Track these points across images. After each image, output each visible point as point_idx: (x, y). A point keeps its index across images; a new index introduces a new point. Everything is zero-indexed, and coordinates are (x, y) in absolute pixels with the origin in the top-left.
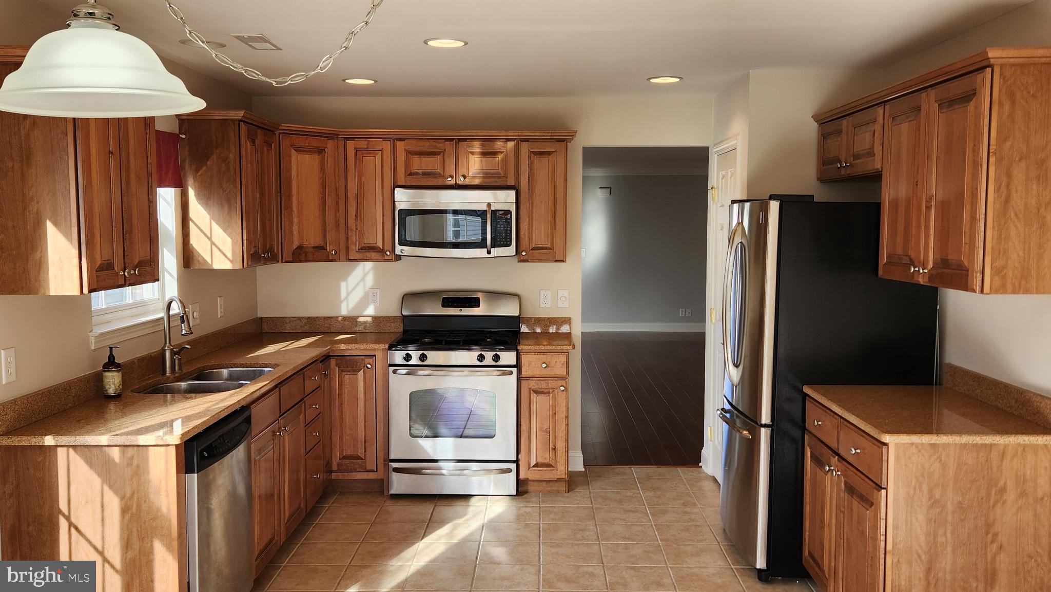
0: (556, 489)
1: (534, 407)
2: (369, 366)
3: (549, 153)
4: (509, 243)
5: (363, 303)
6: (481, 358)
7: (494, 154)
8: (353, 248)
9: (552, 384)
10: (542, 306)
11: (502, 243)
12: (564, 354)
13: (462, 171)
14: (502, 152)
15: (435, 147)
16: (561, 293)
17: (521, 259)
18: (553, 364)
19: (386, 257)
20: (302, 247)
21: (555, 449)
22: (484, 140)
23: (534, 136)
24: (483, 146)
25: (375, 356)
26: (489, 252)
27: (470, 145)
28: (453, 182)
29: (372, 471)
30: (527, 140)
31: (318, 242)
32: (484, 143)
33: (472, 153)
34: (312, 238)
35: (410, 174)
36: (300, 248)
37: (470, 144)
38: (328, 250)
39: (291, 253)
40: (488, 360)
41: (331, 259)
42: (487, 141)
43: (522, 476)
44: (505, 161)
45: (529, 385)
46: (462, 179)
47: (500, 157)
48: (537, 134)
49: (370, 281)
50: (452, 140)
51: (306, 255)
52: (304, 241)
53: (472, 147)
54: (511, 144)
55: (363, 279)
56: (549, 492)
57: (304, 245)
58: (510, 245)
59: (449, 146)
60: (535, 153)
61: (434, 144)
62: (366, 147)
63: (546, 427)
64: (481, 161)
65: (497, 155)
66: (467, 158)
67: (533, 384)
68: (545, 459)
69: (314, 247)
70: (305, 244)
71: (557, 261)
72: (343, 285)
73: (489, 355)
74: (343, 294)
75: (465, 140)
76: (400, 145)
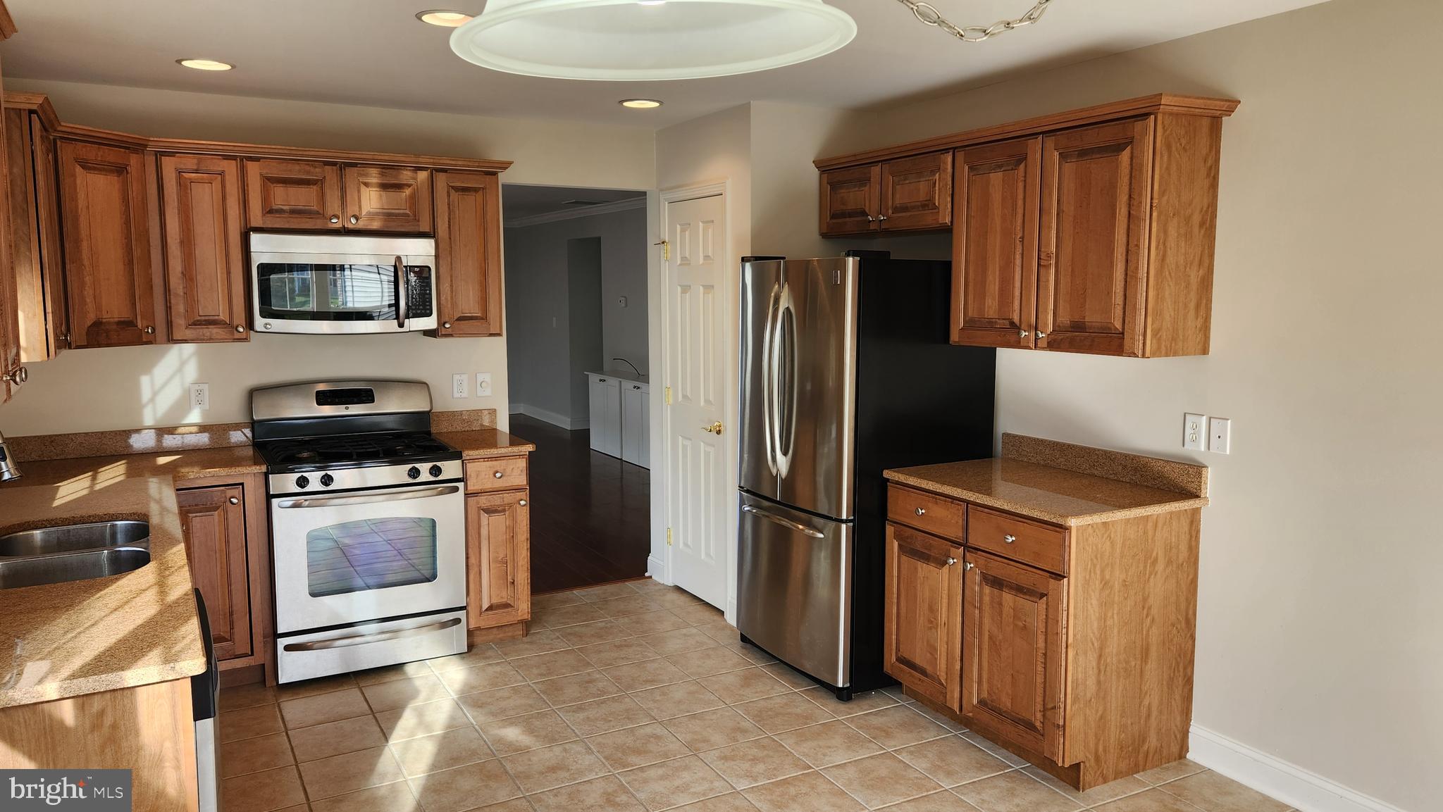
0: (510, 634)
1: (484, 532)
2: (234, 500)
3: (476, 190)
4: (428, 312)
5: (183, 405)
6: (414, 473)
7: (399, 187)
8: (179, 322)
9: (508, 498)
10: (456, 395)
11: (419, 311)
12: (523, 458)
13: (352, 209)
14: (409, 186)
15: (308, 173)
16: (480, 378)
17: (443, 333)
18: (508, 471)
19: (237, 336)
20: (101, 323)
21: (513, 583)
22: (384, 167)
23: (456, 165)
24: (382, 174)
25: (242, 484)
26: (401, 325)
27: (362, 172)
28: (339, 225)
29: (245, 655)
30: (445, 171)
31: (125, 315)
32: (384, 170)
33: (366, 185)
34: (114, 308)
35: (271, 211)
36: (98, 324)
37: (363, 170)
38: (140, 326)
39: (84, 333)
40: (425, 476)
41: (144, 340)
43: (473, 625)
44: (413, 199)
45: (478, 503)
46: (353, 221)
47: (408, 191)
48: (460, 163)
49: (191, 372)
50: (334, 164)
51: (107, 336)
52: (104, 312)
53: (366, 175)
54: (423, 175)
55: (180, 370)
56: (501, 640)
57: (104, 320)
58: (430, 314)
59: (330, 174)
60: (457, 189)
61: (308, 168)
62: (195, 167)
63: (502, 556)
64: (381, 196)
65: (403, 189)
66: (359, 191)
67: (484, 501)
68: (502, 598)
69: (119, 323)
70: (106, 317)
71: (491, 335)
72: (145, 381)
73: (424, 468)
74: (146, 394)
75: (355, 165)
76: (253, 170)
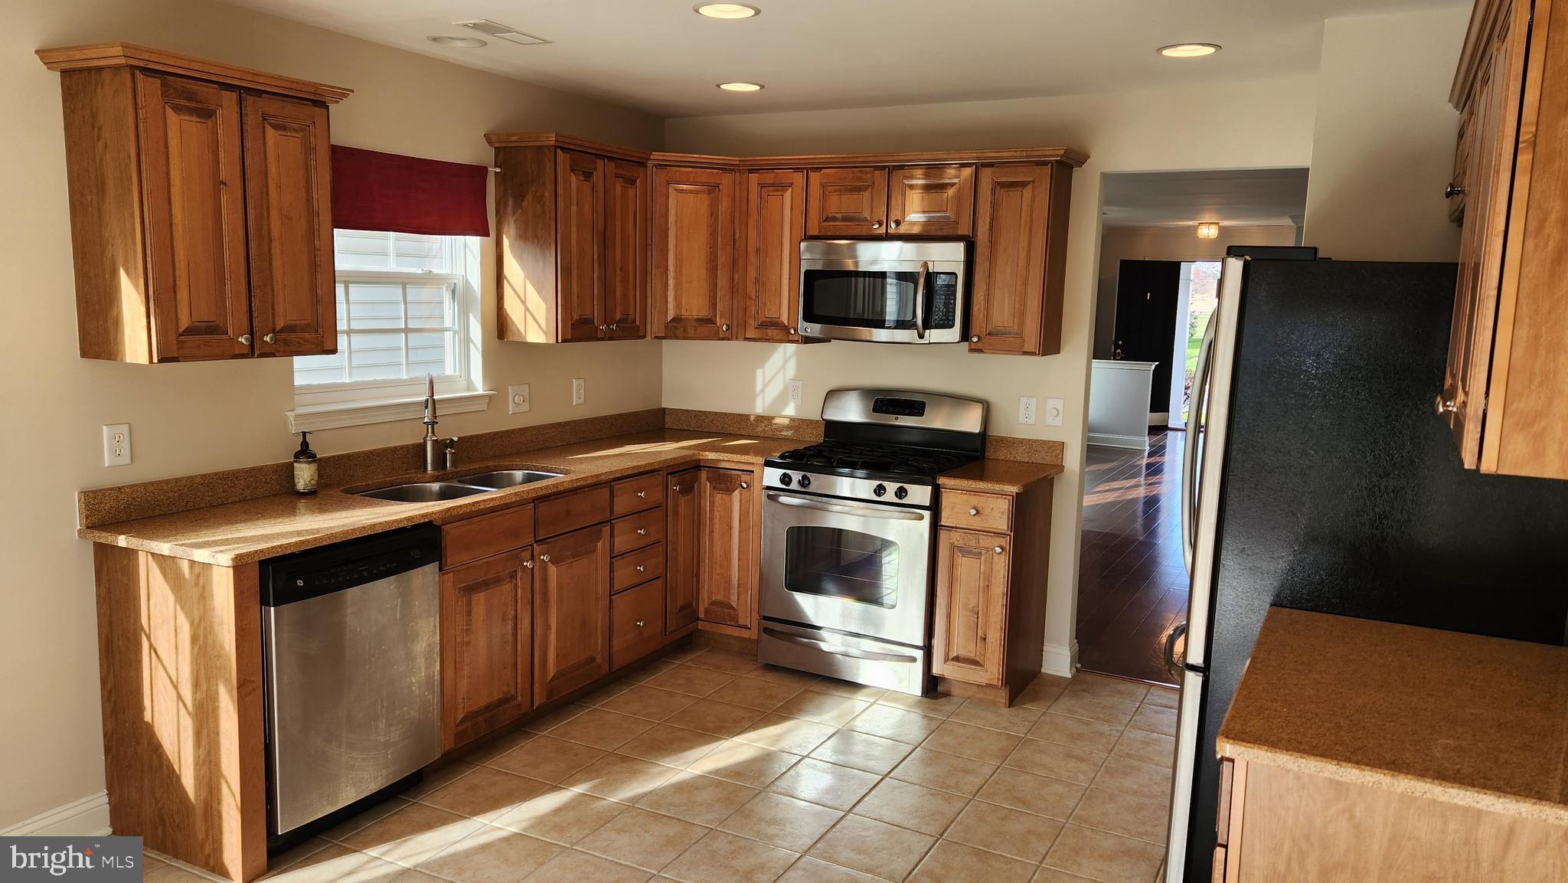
0: (991, 698)
1: (958, 571)
2: (744, 485)
3: (1024, 184)
4: (951, 323)
5: (782, 399)
6: (880, 490)
7: (943, 187)
8: (752, 322)
9: (985, 541)
10: (1022, 420)
11: (941, 322)
12: (1005, 498)
13: (895, 214)
14: (953, 185)
15: (860, 179)
16: (1051, 403)
17: (972, 347)
18: (987, 511)
19: (791, 338)
20: (681, 319)
21: (985, 639)
22: (929, 167)
23: (1002, 158)
24: (927, 176)
25: (752, 472)
26: (921, 336)
27: (907, 175)
28: (883, 230)
29: (746, 627)
30: (991, 165)
31: (704, 313)
32: (928, 171)
33: (911, 187)
34: (695, 307)
35: (827, 219)
36: (677, 319)
37: (908, 172)
38: (718, 324)
39: (663, 327)
40: (890, 496)
41: (721, 336)
42: (934, 169)
43: (936, 670)
44: (958, 197)
45: (950, 538)
46: (893, 226)
47: (951, 192)
48: (1005, 154)
49: (791, 370)
50: (883, 168)
51: (684, 330)
52: (683, 311)
53: (912, 177)
54: (967, 172)
55: (783, 367)
56: (980, 700)
57: (683, 317)
58: (952, 326)
59: (880, 178)
60: (1002, 185)
61: (859, 175)
62: (772, 182)
63: (972, 603)
64: (923, 198)
65: (946, 189)
66: (904, 195)
67: (956, 538)
68: (969, 651)
69: (697, 320)
70: (684, 314)
71: (1025, 353)
72: (759, 372)
73: (891, 487)
74: (759, 386)
75: (902, 167)
76: (815, 177)
